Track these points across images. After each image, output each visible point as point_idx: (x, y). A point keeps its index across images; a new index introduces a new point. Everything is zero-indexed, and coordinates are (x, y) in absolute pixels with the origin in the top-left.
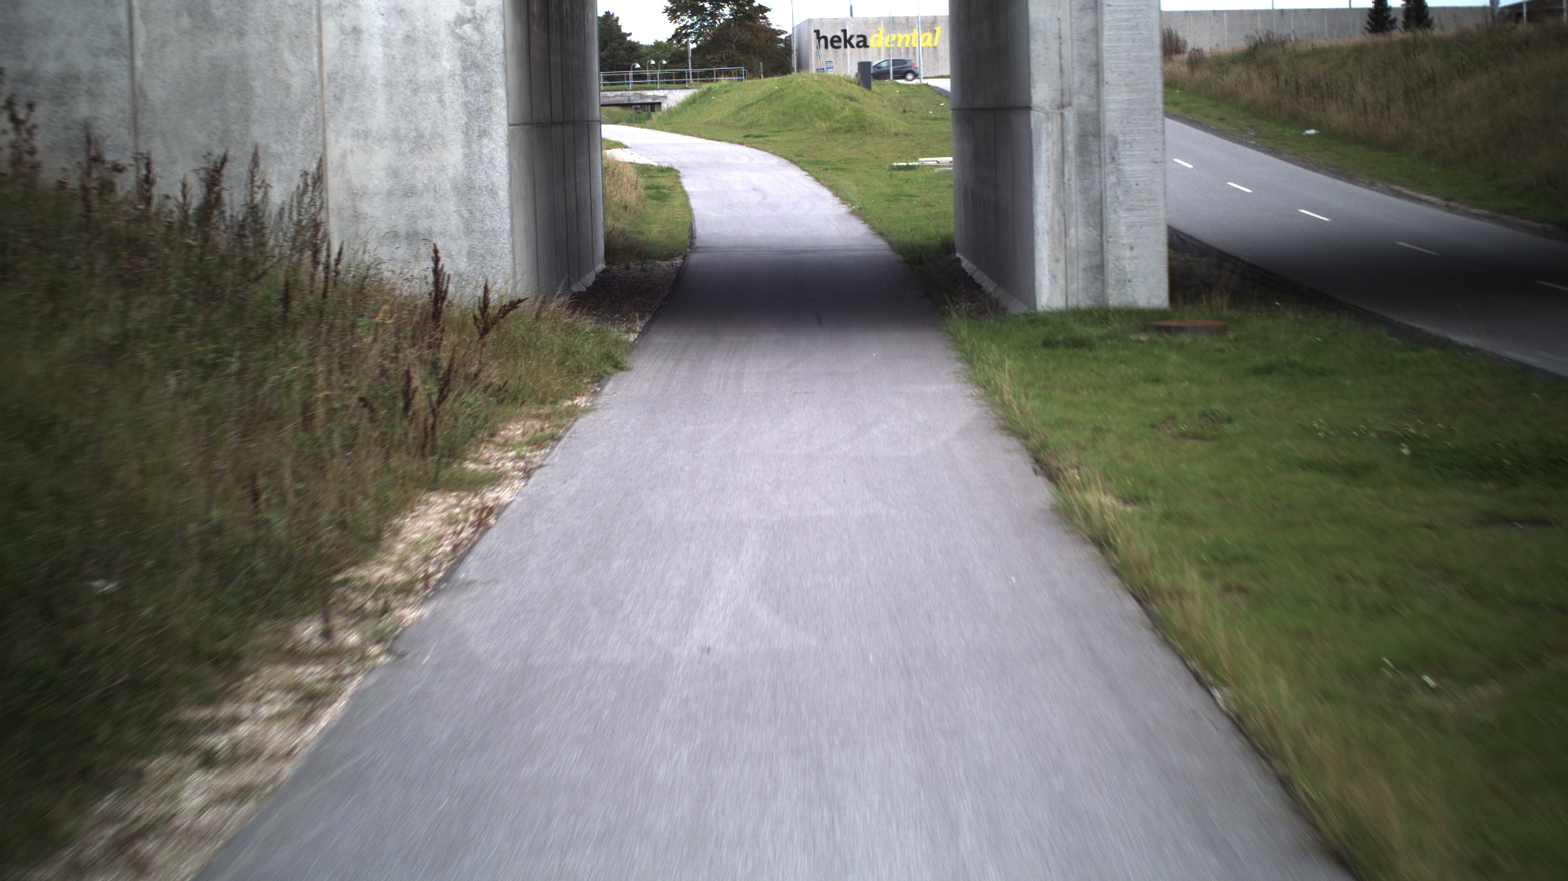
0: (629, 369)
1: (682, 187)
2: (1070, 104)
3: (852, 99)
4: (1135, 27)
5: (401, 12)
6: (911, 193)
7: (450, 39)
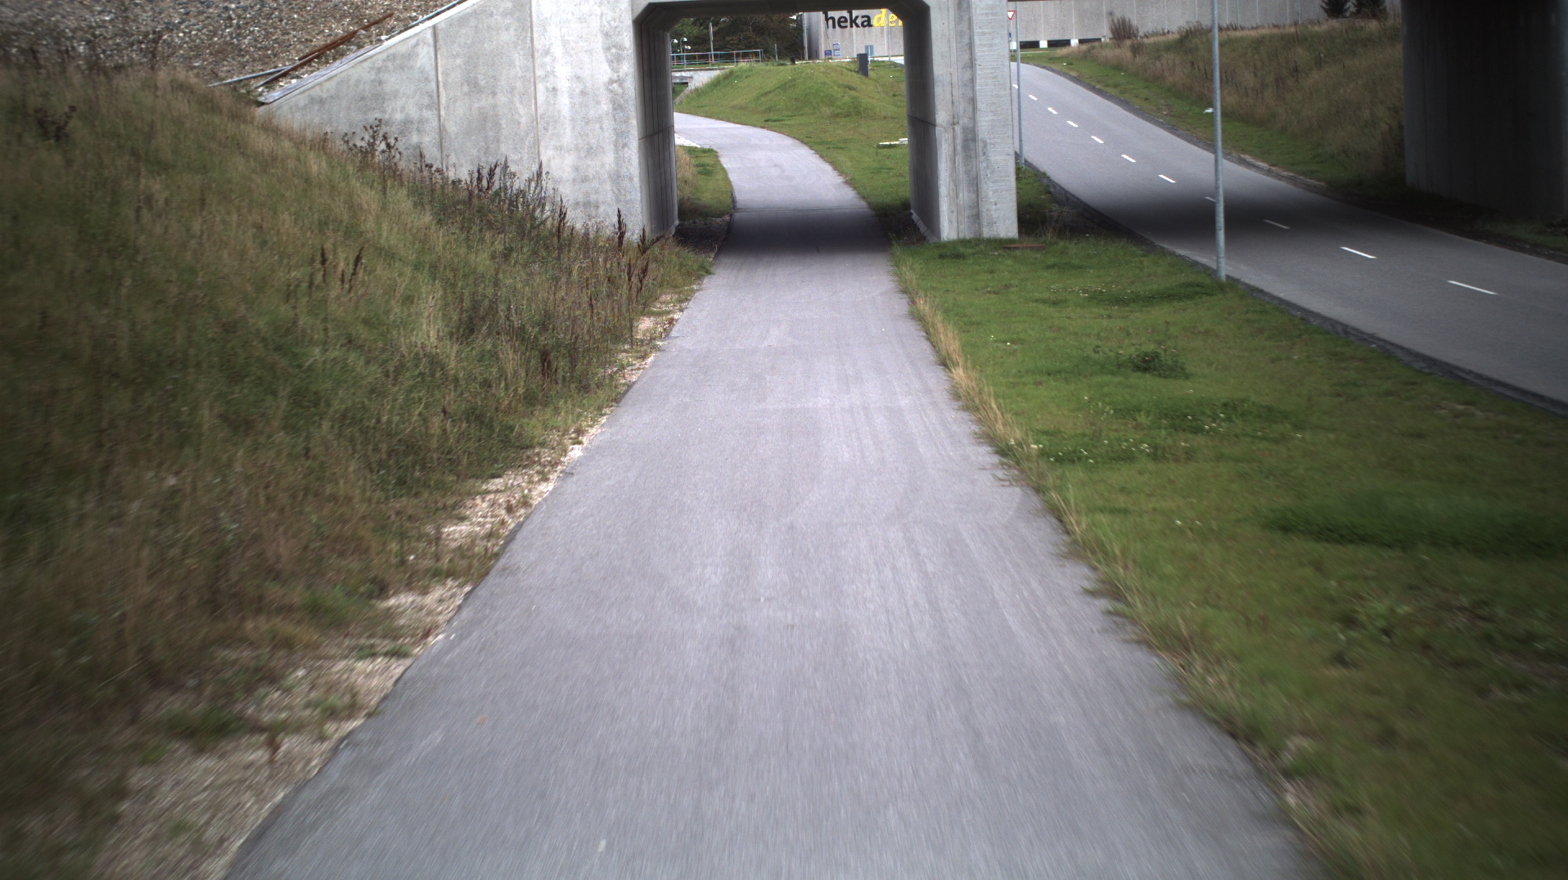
1: (721, 164)
2: (958, 123)
5: (579, 78)
6: (890, 166)
7: (606, 93)
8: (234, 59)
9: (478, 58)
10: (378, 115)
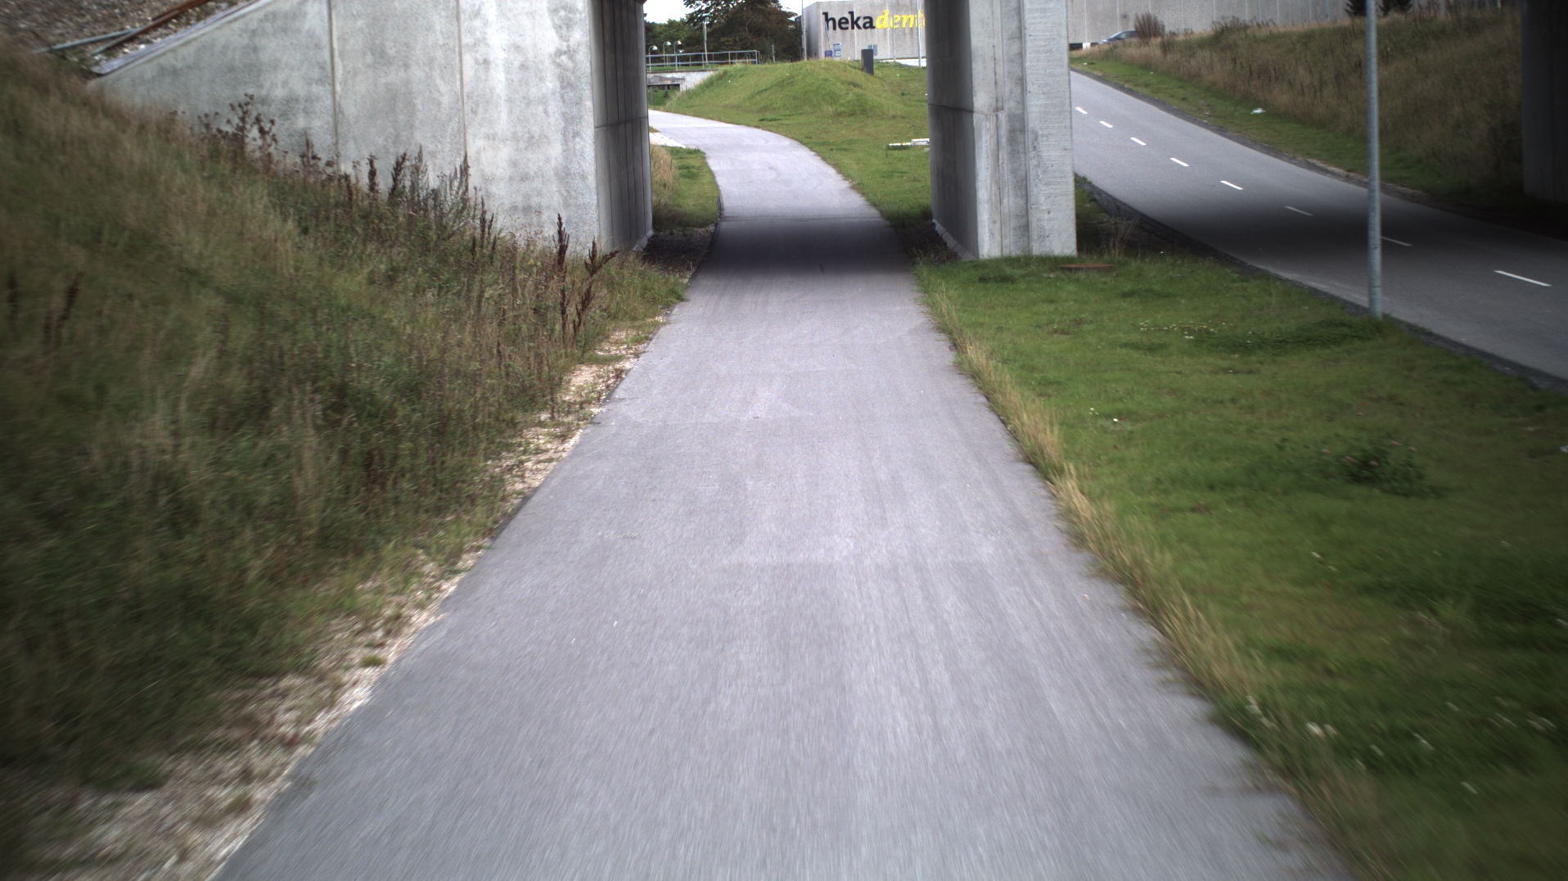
0: (687, 301)
1: (708, 166)
2: (1002, 109)
3: (855, 85)
4: (1050, 51)
5: (517, 48)
6: (903, 170)
7: (552, 67)
8: (71, 20)
9: (386, 20)
10: (250, 91)
